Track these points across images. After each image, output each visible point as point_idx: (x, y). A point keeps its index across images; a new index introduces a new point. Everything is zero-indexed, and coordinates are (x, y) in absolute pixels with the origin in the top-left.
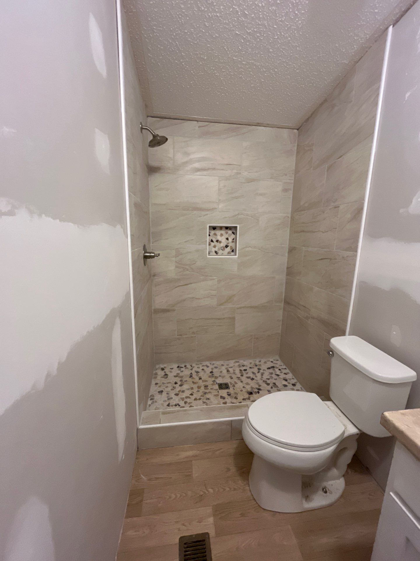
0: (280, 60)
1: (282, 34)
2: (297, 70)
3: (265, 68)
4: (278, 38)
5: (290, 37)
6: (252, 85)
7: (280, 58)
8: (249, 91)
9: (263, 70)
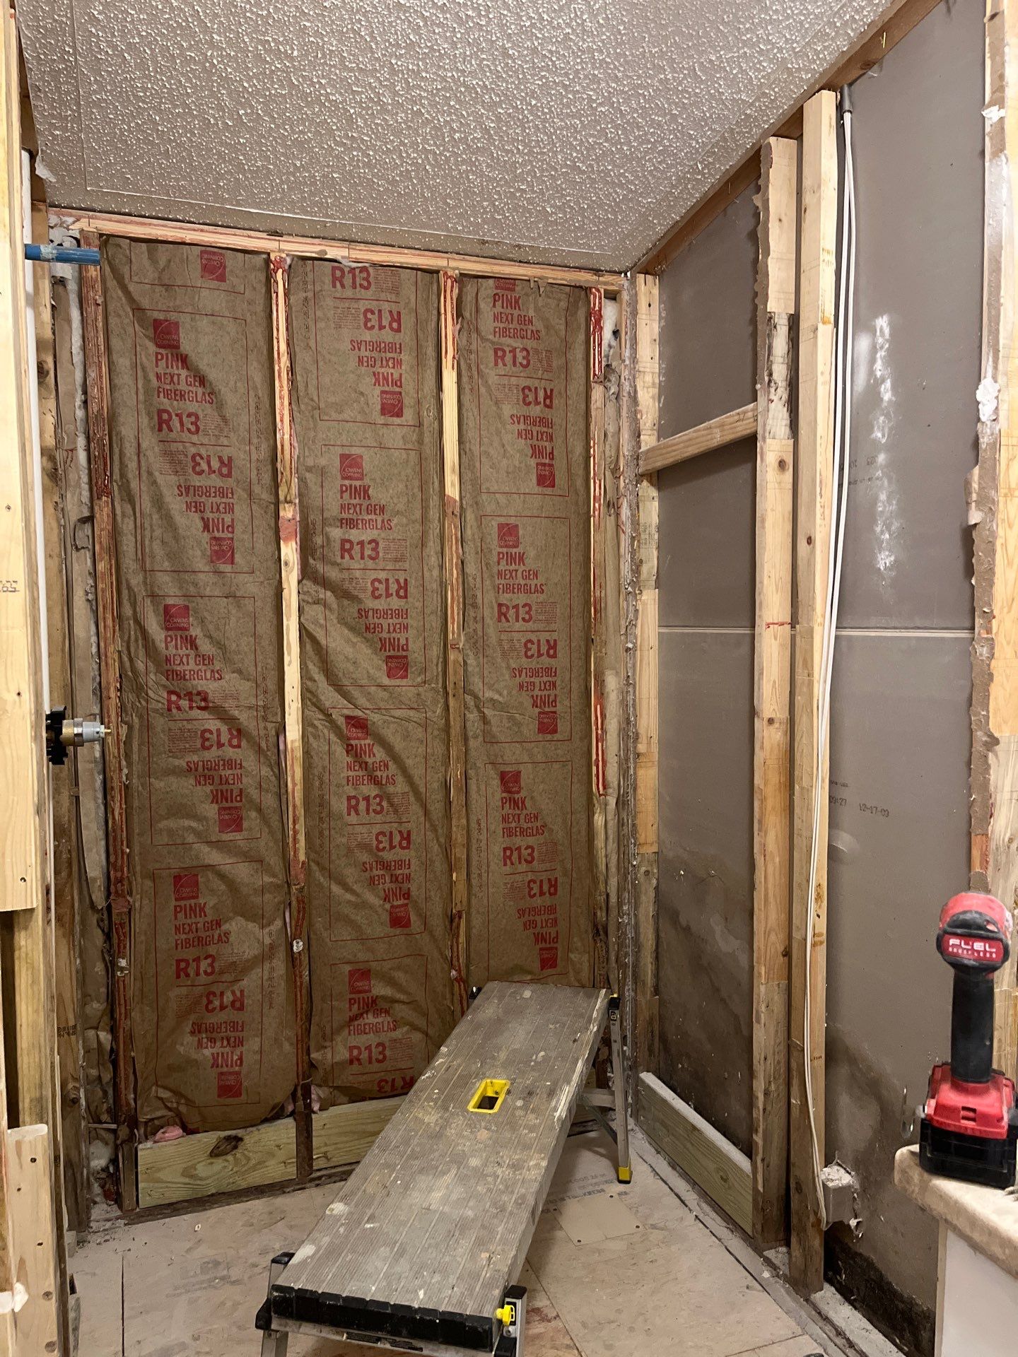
0: (544, 77)
1: (546, 17)
2: (601, 104)
3: (498, 95)
4: (533, 25)
5: (568, 25)
6: (457, 136)
7: (543, 74)
8: (448, 151)
9: (491, 98)
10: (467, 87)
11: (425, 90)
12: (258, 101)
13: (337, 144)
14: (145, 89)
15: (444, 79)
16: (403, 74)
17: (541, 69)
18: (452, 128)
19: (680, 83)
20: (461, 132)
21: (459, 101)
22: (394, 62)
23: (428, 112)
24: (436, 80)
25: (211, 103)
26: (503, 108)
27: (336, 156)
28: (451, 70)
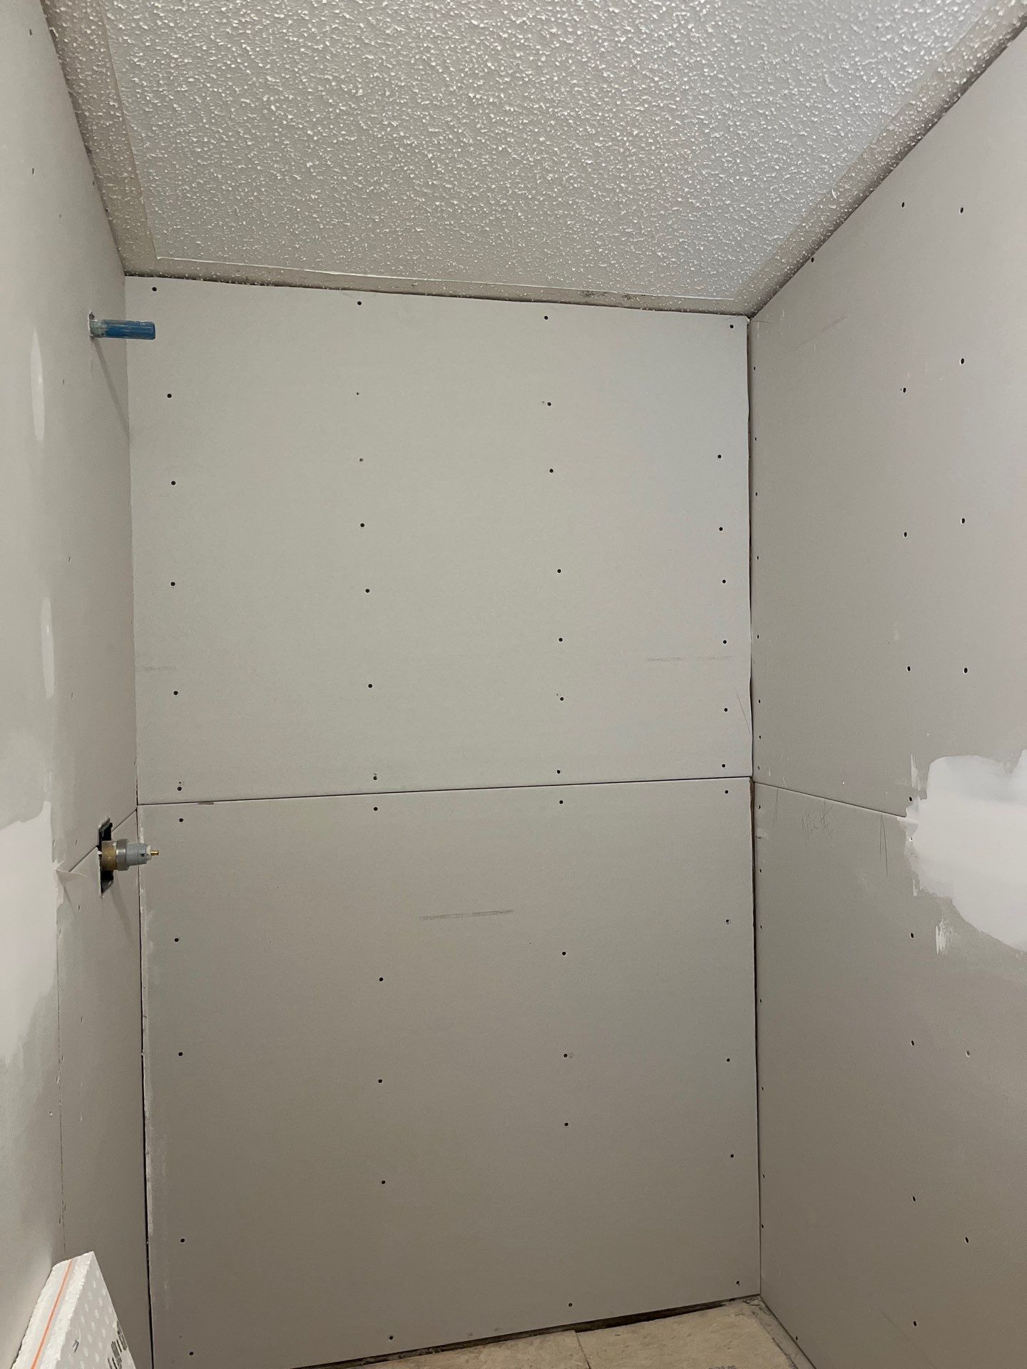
10: (556, 119)
11: (509, 126)
12: (326, 152)
13: (417, 193)
14: (202, 144)
15: (530, 111)
16: (484, 109)
17: (643, 92)
18: (544, 169)
19: (808, 98)
20: (555, 172)
21: (549, 137)
22: (471, 95)
23: (515, 151)
24: (521, 114)
25: (276, 155)
26: (601, 142)
27: (418, 208)
28: (538, 101)
